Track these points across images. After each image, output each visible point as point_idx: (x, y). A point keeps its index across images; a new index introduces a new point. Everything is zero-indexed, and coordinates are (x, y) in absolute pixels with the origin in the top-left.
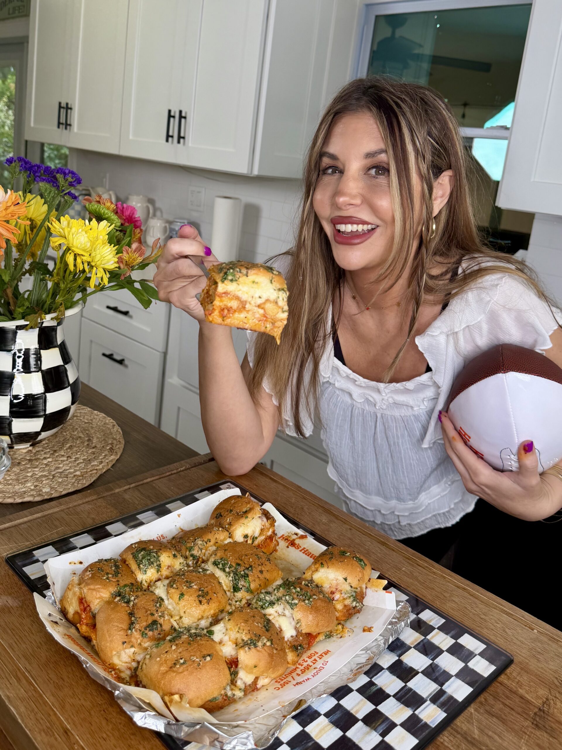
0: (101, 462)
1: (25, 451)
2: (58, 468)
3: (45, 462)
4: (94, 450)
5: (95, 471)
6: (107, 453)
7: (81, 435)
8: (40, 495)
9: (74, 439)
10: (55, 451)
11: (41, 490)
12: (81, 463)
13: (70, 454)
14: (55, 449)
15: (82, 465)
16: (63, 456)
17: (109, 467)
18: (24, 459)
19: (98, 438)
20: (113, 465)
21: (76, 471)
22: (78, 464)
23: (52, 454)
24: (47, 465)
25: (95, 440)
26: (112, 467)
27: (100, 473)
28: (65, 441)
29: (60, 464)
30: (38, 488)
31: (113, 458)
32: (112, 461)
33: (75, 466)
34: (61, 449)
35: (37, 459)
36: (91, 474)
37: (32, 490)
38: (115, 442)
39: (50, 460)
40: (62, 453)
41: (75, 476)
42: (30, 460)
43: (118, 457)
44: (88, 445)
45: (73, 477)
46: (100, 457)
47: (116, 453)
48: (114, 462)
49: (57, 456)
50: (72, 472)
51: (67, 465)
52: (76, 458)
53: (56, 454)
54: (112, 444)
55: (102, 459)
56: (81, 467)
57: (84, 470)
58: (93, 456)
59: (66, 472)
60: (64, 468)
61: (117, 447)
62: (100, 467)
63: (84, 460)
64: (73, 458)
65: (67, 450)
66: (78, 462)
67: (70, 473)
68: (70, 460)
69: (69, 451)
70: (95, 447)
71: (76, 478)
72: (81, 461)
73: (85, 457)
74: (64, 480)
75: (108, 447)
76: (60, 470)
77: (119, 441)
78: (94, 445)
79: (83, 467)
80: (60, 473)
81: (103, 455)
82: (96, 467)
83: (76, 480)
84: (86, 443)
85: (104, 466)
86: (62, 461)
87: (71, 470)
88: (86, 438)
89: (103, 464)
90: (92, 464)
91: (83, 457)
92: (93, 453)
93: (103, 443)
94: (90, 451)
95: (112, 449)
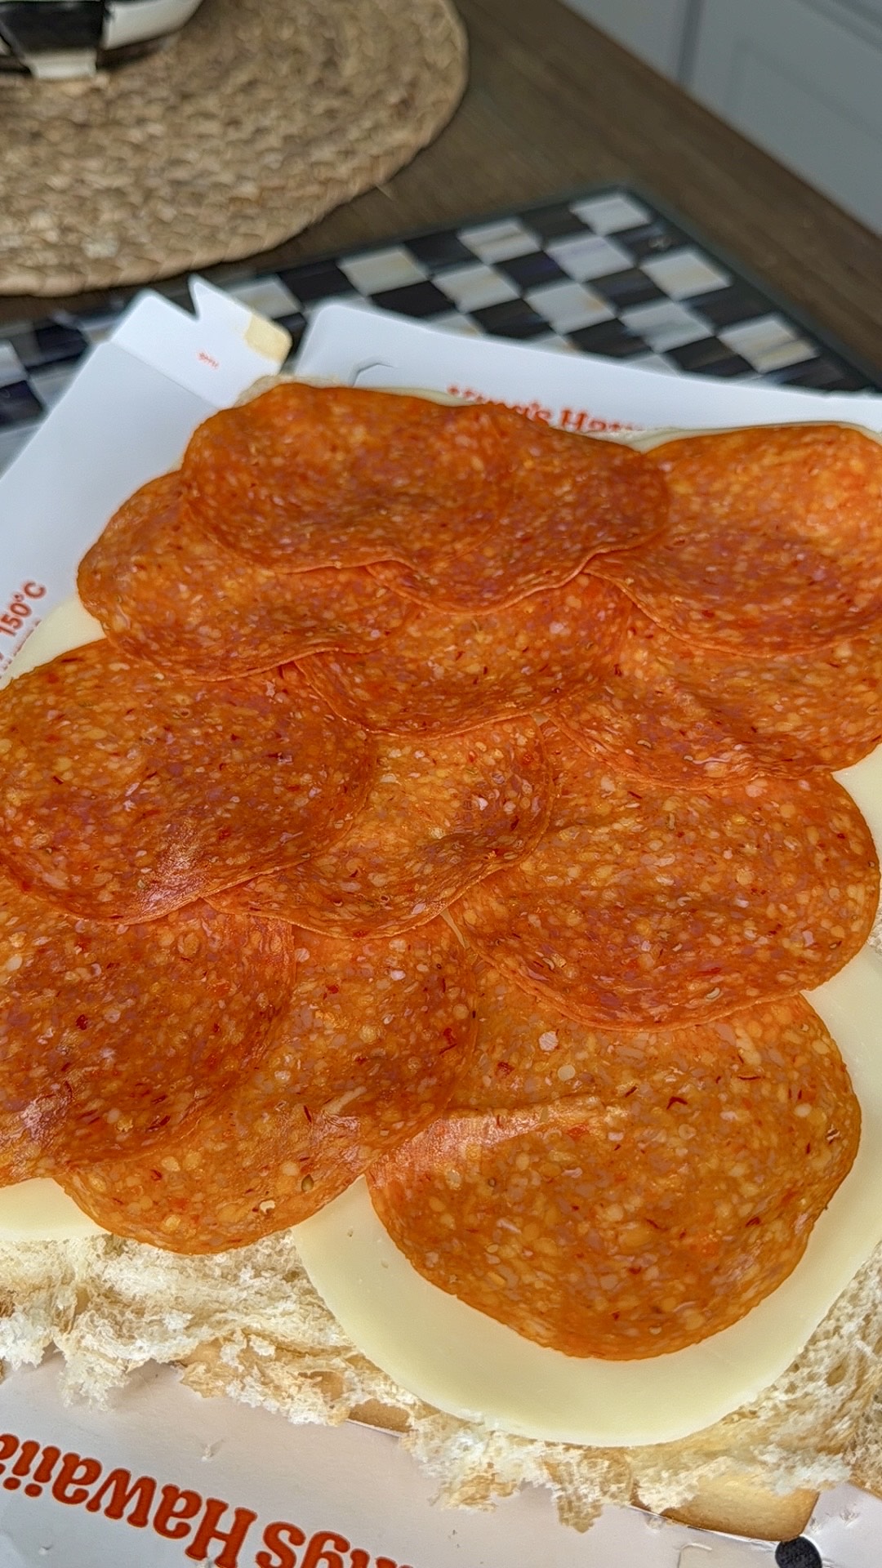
0: (348, 153)
1: (76, 89)
2: (177, 162)
3: (136, 135)
4: (336, 103)
5: (313, 189)
6: (383, 115)
7: (305, 42)
8: (72, 269)
9: (272, 50)
10: (186, 97)
11: (78, 249)
12: (271, 150)
13: (237, 112)
14: (193, 85)
15: (272, 159)
16: (208, 116)
17: (381, 173)
18: (64, 118)
19: (363, 59)
20: (402, 170)
21: (241, 178)
22: (260, 154)
23: (173, 109)
24: (138, 148)
25: (350, 67)
26: (394, 178)
27: (333, 196)
28: (242, 57)
29: (187, 146)
30: (72, 238)
31: (405, 137)
32: (391, 152)
33: (244, 162)
34: (213, 87)
35: (111, 123)
36: (300, 199)
37: (48, 245)
38: (426, 76)
39: (156, 129)
40: (211, 103)
41: (233, 200)
42: (82, 127)
43: (426, 135)
44: (320, 83)
45: (221, 206)
46: (354, 133)
47: (420, 122)
48: (404, 157)
49: (189, 118)
50: (226, 186)
51: (216, 152)
52: (260, 131)
53: (189, 109)
54: (413, 84)
55: (357, 140)
56: (267, 168)
57: (276, 182)
58: (328, 126)
59: (203, 183)
60: (200, 166)
61: (431, 98)
62: (343, 170)
63: (288, 139)
64: (248, 128)
65: (234, 94)
66: (261, 145)
67: (218, 186)
68: (233, 134)
69: (240, 99)
70: (345, 92)
71: (232, 208)
72: (273, 140)
73: (294, 130)
74: (185, 215)
75: (394, 98)
76: (181, 173)
77: (444, 78)
78: (341, 83)
79: (275, 166)
80: (177, 184)
81: (367, 124)
82: (324, 173)
83: (234, 217)
84: (312, 75)
85: (356, 171)
86: (201, 137)
87: (226, 177)
88: (320, 57)
89: (354, 162)
90: (314, 159)
91: (285, 128)
92: (331, 114)
93: (381, 78)
94: (321, 105)
95: (405, 108)
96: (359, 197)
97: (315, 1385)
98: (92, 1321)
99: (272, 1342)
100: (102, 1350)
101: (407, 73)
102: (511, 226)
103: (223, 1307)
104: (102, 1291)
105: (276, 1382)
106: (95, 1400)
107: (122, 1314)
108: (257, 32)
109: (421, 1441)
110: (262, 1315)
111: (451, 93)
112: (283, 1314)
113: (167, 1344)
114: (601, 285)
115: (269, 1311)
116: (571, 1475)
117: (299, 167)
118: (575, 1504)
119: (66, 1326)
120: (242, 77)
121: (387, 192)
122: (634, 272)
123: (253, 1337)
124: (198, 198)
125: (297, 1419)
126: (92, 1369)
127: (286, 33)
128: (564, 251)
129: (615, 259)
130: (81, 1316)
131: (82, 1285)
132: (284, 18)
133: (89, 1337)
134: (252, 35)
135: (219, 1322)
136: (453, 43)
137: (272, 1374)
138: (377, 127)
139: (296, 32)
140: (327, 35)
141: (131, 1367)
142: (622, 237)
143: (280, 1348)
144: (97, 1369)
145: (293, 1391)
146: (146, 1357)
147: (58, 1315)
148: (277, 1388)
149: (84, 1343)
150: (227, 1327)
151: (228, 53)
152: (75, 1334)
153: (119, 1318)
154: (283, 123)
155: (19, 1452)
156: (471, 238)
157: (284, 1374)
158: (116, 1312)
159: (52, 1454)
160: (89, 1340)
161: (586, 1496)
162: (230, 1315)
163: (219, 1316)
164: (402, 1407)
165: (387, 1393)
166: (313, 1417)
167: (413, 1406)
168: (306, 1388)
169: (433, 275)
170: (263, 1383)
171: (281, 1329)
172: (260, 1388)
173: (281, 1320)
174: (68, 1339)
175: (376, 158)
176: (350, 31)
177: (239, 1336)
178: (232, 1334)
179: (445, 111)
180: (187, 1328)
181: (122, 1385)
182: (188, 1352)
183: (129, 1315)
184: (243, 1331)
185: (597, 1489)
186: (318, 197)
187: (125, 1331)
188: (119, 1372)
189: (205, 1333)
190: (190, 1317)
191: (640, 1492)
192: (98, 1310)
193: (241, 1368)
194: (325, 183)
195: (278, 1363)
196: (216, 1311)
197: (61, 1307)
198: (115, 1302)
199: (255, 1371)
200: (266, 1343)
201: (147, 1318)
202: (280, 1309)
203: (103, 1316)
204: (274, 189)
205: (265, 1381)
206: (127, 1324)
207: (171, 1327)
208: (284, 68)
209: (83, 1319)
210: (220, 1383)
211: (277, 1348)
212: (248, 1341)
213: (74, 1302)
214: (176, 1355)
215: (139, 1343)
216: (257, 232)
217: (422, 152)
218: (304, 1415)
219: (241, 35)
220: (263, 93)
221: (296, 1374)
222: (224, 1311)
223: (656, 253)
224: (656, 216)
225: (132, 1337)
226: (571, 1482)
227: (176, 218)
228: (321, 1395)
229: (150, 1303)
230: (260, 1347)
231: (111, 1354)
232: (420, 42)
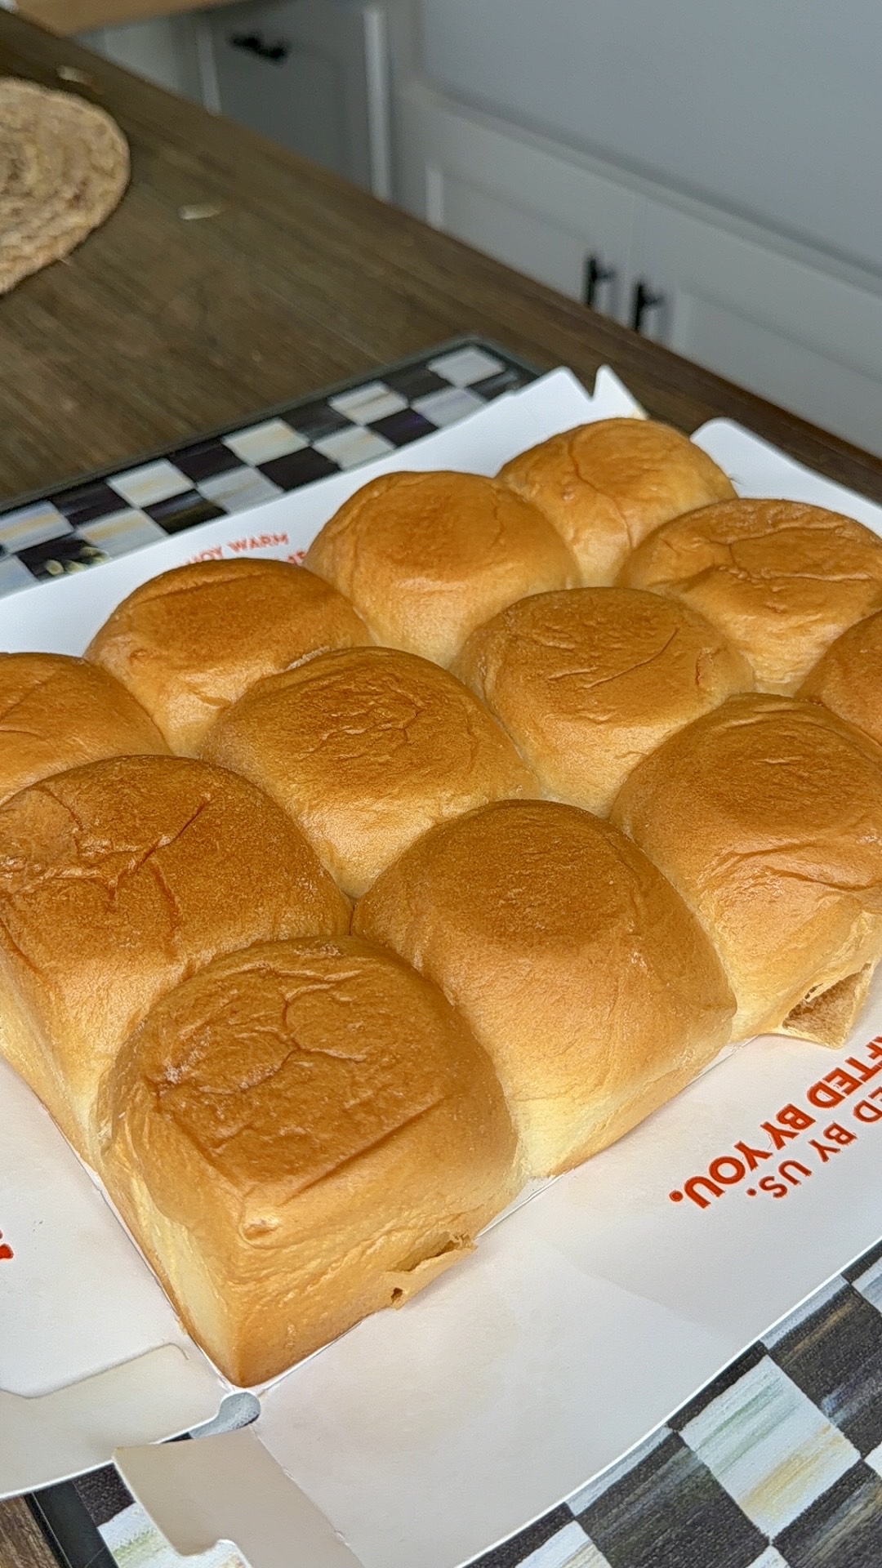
0: (31, 237)
4: (20, 204)
6: (60, 206)
17: (61, 250)
19: (42, 170)
20: (79, 246)
25: (30, 177)
26: (72, 252)
27: (21, 270)
31: (79, 221)
32: (68, 233)
38: (94, 177)
43: (96, 217)
46: (35, 223)
47: (90, 209)
48: (80, 235)
54: (85, 183)
55: (39, 227)
58: (15, 220)
61: (100, 190)
62: (28, 249)
70: (28, 194)
75: (68, 193)
77: (110, 174)
78: (26, 189)
81: (47, 215)
82: (13, 253)
85: (39, 249)
88: (6, 174)
89: (37, 243)
92: (16, 212)
93: (58, 182)
94: (7, 206)
95: (77, 201)
96: (44, 268)
101: (78, 174)
111: (116, 185)
121: (67, 262)
136: (117, 151)
138: (54, 217)
140: (11, 156)
175: (56, 238)
176: (30, 151)
179: (111, 200)
186: (9, 271)
194: (15, 259)
217: (94, 231)
232: (89, 152)
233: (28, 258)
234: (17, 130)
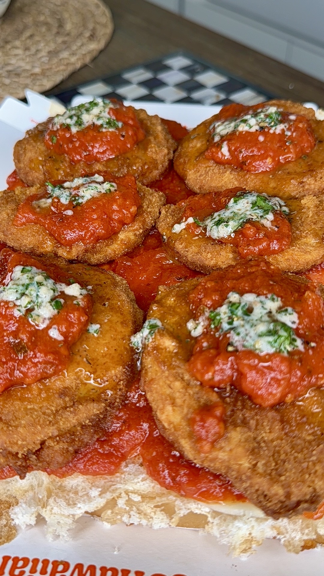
0: (73, 54)
2: (8, 64)
4: (66, 39)
5: (62, 67)
6: (85, 40)
7: (49, 20)
9: (37, 24)
10: (7, 42)
12: (44, 56)
13: (28, 45)
14: (9, 38)
15: (45, 59)
16: (16, 48)
17: (88, 59)
19: (73, 23)
21: (33, 67)
22: (41, 58)
25: (68, 27)
26: (93, 61)
27: (70, 69)
28: (26, 27)
29: (11, 59)
31: (95, 46)
32: (89, 52)
33: (34, 62)
34: (18, 37)
36: (58, 71)
38: (98, 27)
40: (17, 43)
41: (32, 75)
43: (102, 45)
44: (58, 33)
45: (27, 77)
46: (74, 48)
47: (99, 41)
48: (95, 54)
49: (10, 49)
50: (28, 70)
51: (23, 60)
52: (38, 51)
53: (8, 47)
54: (94, 29)
55: (76, 50)
56: (43, 62)
57: (47, 67)
58: (64, 46)
59: (19, 70)
60: (17, 65)
61: (102, 33)
62: (73, 59)
63: (49, 52)
64: (33, 50)
65: (26, 39)
66: (39, 55)
67: (25, 70)
68: (28, 53)
69: (28, 41)
70: (68, 34)
71: (32, 77)
72: (43, 53)
73: (51, 49)
74: (14, 81)
75: (87, 34)
76: (10, 68)
77: (105, 26)
78: (67, 32)
79: (46, 62)
80: (9, 72)
81: (79, 44)
82: (66, 62)
83: (34, 80)
84: (55, 30)
85: (78, 60)
86: (16, 55)
87: (28, 67)
88: (57, 25)
89: (77, 57)
90: (61, 57)
91: (47, 49)
92: (64, 42)
93: (81, 29)
94: (60, 40)
95: (92, 37)
96: (81, 68)
97: (161, 511)
98: (55, 501)
99: (139, 495)
100: (62, 513)
101: (91, 26)
102: (141, 71)
103: (114, 483)
104: (57, 487)
105: (144, 512)
106: (63, 536)
107: (68, 495)
108: (31, 19)
109: (215, 528)
110: (132, 483)
111: (109, 30)
112: (142, 481)
113: (92, 503)
114: (180, 86)
115: (136, 481)
116: (286, 529)
117: (55, 61)
118: (291, 542)
119: (44, 505)
120: (28, 33)
121: (90, 66)
122: (191, 80)
123: (130, 494)
124: (18, 75)
125: (156, 527)
126: (59, 522)
127: (42, 18)
128: (163, 76)
129: (183, 77)
130: (50, 500)
131: (48, 485)
132: (40, 13)
133: (55, 508)
134: (29, 20)
135: (113, 490)
136: (106, 15)
137: (142, 509)
138: (82, 45)
139: (46, 17)
140: (58, 17)
141: (76, 517)
142: (184, 69)
143: (144, 497)
144: (61, 522)
145: (152, 514)
146: (83, 511)
147: (40, 501)
148: (145, 514)
149: (53, 511)
150: (118, 491)
151: (21, 27)
152: (49, 508)
153: (67, 497)
154: (47, 47)
155: (31, 564)
156: (127, 76)
157: (147, 508)
158: (65, 495)
159: (46, 562)
160: (56, 510)
161: (295, 537)
162: (118, 486)
163: (113, 487)
164: (205, 513)
165: (197, 508)
166: (163, 525)
167: (209, 513)
168: (158, 512)
169: (115, 90)
170: (139, 513)
171: (143, 487)
172: (138, 516)
173: (142, 483)
174: (46, 511)
175: (85, 55)
176: (66, 15)
177: (123, 495)
178: (120, 494)
179: (108, 36)
180: (100, 495)
181: (74, 527)
182: (102, 505)
183: (72, 495)
184: (125, 492)
185: (299, 533)
186: (65, 70)
187: (71, 502)
188: (71, 522)
189: (109, 496)
190: (100, 489)
191: (318, 530)
192: (57, 496)
193: (128, 508)
194: (68, 64)
195: (144, 504)
196: (111, 486)
197: (41, 497)
198: (63, 491)
199: (134, 508)
200: (136, 495)
201: (80, 494)
202: (141, 479)
203: (59, 497)
204: (48, 69)
205: (140, 512)
206: (71, 499)
207: (92, 496)
208: (44, 29)
209: (51, 501)
210: (119, 517)
211: (142, 498)
212: (129, 496)
213: (45, 494)
214: (97, 507)
215: (79, 505)
216: (44, 84)
217: (101, 52)
218: (159, 525)
219: (24, 21)
220: (37, 38)
221: (152, 506)
222: (115, 485)
223: (198, 73)
224: (195, 61)
225: (75, 504)
226: (287, 533)
227: (10, 83)
228: (165, 514)
229: (80, 488)
230: (134, 497)
231: (66, 513)
232: (93, 16)
233: (73, 64)
234: (59, 6)
